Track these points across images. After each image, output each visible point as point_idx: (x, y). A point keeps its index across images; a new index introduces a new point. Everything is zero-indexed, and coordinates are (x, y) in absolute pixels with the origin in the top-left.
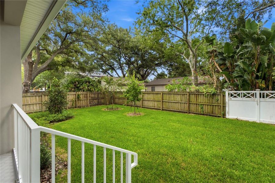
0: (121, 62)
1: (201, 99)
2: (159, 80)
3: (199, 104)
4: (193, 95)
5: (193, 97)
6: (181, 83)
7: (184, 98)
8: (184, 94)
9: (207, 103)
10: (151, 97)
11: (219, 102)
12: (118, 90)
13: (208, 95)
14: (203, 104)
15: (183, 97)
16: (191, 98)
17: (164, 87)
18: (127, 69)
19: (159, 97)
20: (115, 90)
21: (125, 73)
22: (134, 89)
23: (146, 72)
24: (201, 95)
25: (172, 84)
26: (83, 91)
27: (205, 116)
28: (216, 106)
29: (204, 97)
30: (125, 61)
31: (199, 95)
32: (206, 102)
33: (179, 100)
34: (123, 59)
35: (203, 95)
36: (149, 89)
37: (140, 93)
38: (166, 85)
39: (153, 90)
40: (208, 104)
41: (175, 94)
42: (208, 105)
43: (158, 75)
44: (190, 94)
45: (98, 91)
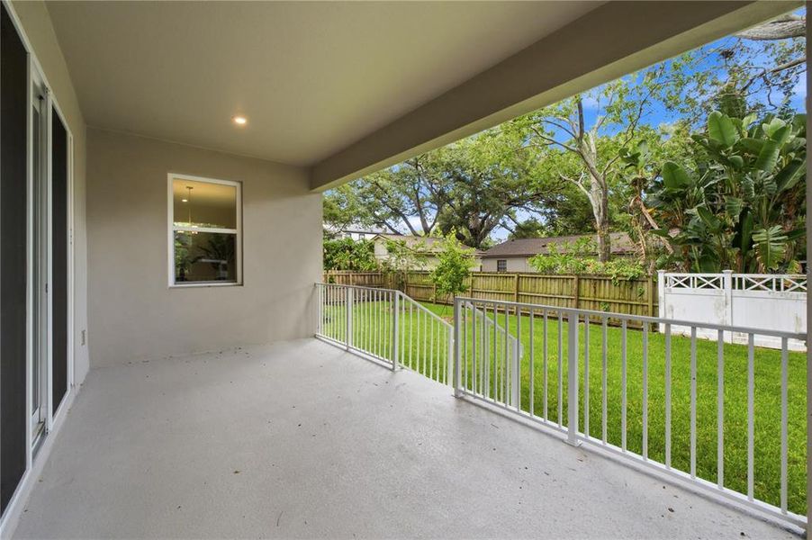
0: (421, 196)
1: (606, 291)
2: (518, 241)
3: (600, 302)
4: (588, 282)
5: (586, 285)
6: (571, 251)
7: (568, 287)
8: (567, 279)
9: (619, 299)
10: (492, 284)
11: (645, 297)
12: (416, 268)
13: (620, 281)
14: (610, 303)
15: (565, 284)
16: (583, 287)
17: (528, 261)
18: (434, 213)
19: (512, 284)
20: (410, 269)
21: (429, 224)
22: (452, 266)
23: (483, 222)
24: (605, 280)
25: (547, 255)
26: (339, 269)
27: (614, 328)
28: (637, 305)
29: (613, 286)
30: (428, 193)
31: (600, 280)
32: (617, 297)
33: (557, 292)
34: (424, 190)
35: (610, 280)
36: (492, 266)
37: (466, 274)
38: (532, 256)
39: (501, 268)
40: (620, 301)
41: (547, 278)
42: (620, 304)
43: (519, 227)
44: (579, 280)
45: (370, 269)
